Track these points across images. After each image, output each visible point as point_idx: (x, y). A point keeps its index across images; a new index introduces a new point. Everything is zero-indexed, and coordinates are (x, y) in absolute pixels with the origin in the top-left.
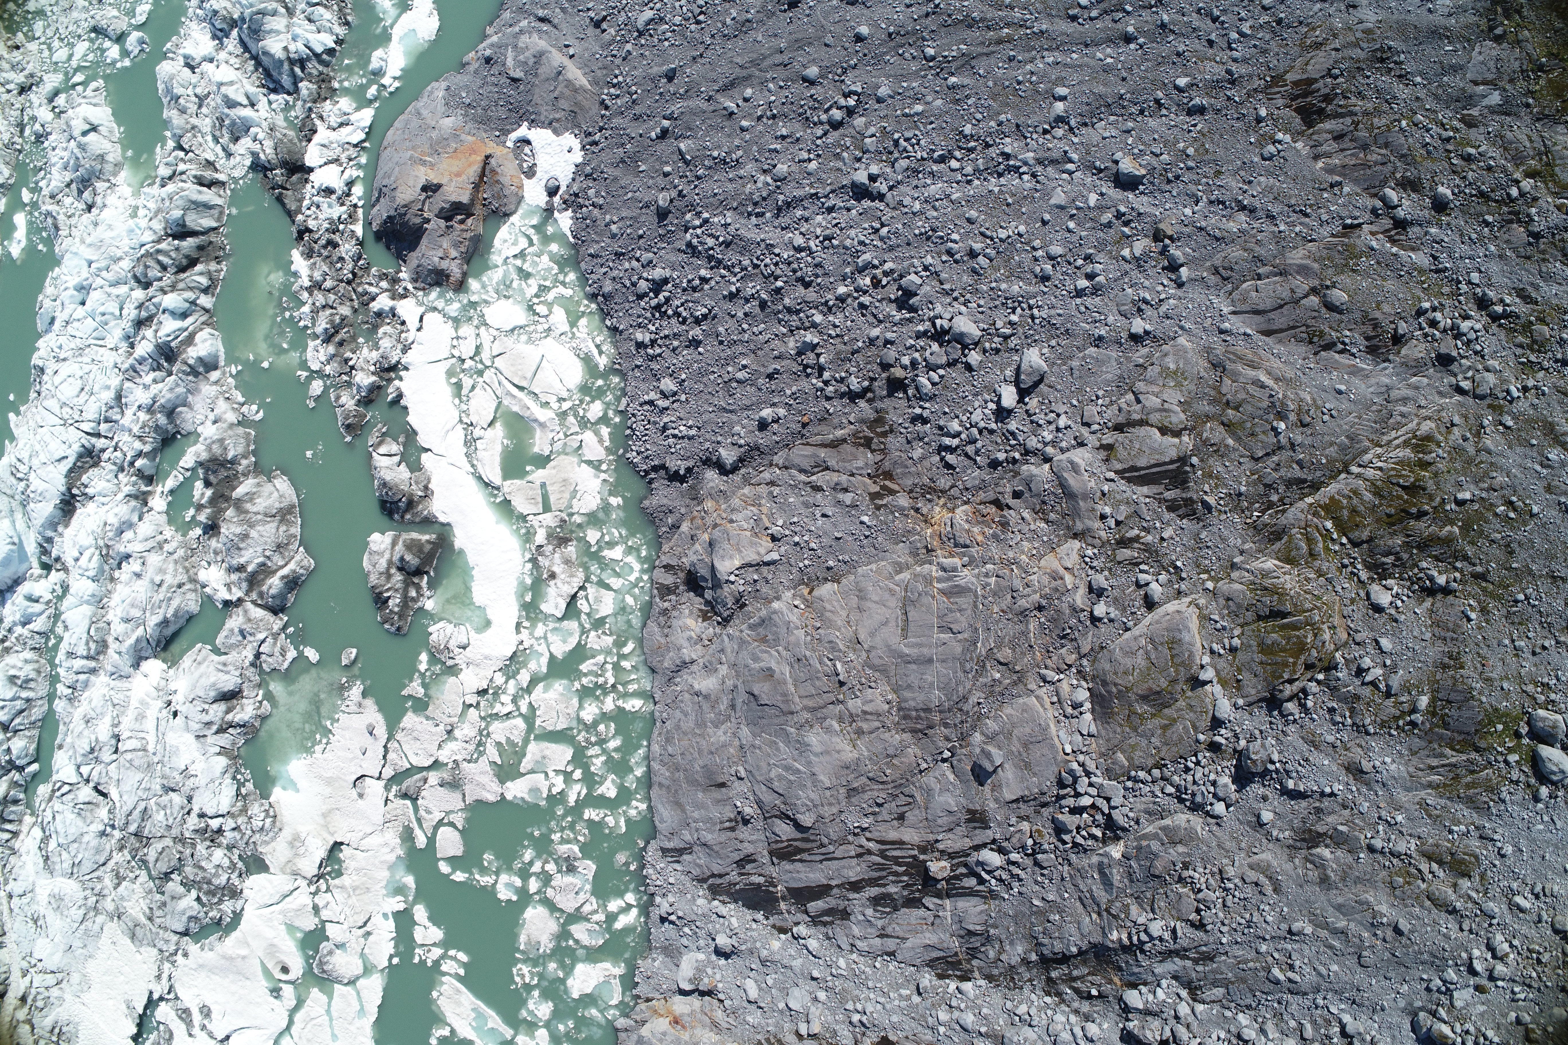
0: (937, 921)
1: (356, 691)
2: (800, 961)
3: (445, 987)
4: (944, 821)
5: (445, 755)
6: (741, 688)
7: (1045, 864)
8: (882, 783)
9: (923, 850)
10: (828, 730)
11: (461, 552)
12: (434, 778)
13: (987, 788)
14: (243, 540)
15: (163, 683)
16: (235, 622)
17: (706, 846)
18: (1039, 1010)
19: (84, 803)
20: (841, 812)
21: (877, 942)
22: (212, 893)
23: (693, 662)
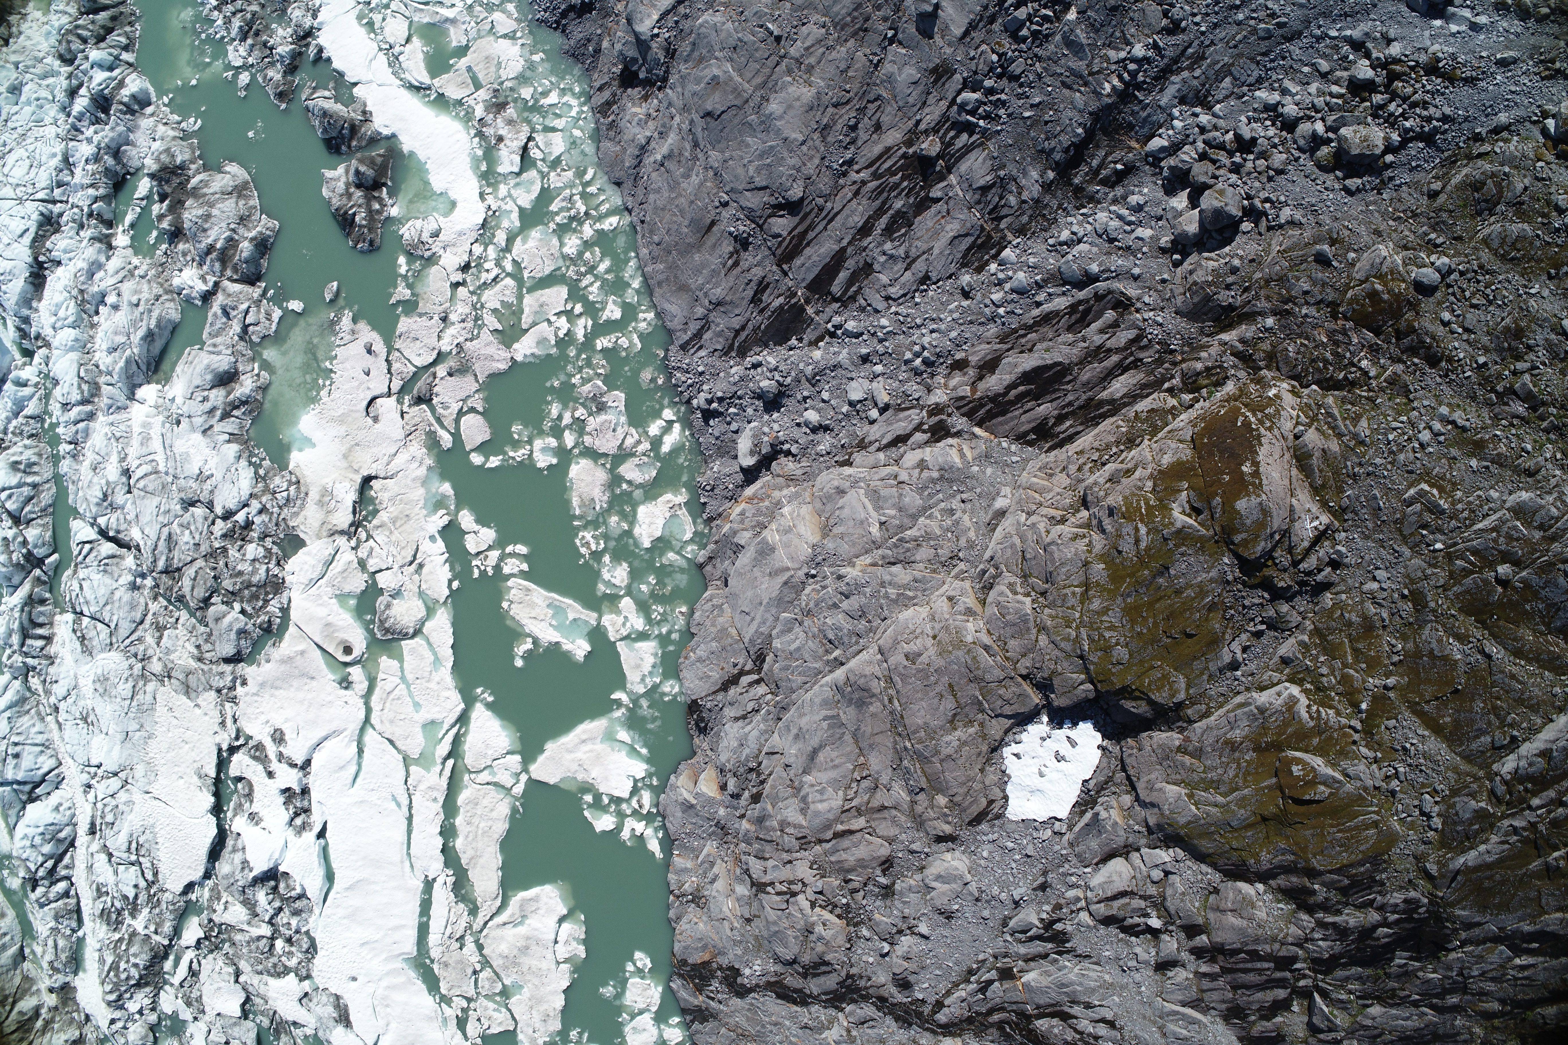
0: (951, 204)
1: (346, 321)
2: (845, 352)
3: (513, 591)
4: (915, 96)
5: (446, 345)
6: (696, 117)
7: (1018, 72)
8: (848, 102)
9: (909, 143)
10: (784, 87)
11: (412, 154)
12: (441, 371)
13: (937, 38)
14: (206, 221)
15: (160, 401)
16: (216, 306)
17: (719, 304)
18: (1080, 224)
19: (108, 557)
20: (823, 159)
21: (908, 274)
22: (254, 597)
23: (649, 140)
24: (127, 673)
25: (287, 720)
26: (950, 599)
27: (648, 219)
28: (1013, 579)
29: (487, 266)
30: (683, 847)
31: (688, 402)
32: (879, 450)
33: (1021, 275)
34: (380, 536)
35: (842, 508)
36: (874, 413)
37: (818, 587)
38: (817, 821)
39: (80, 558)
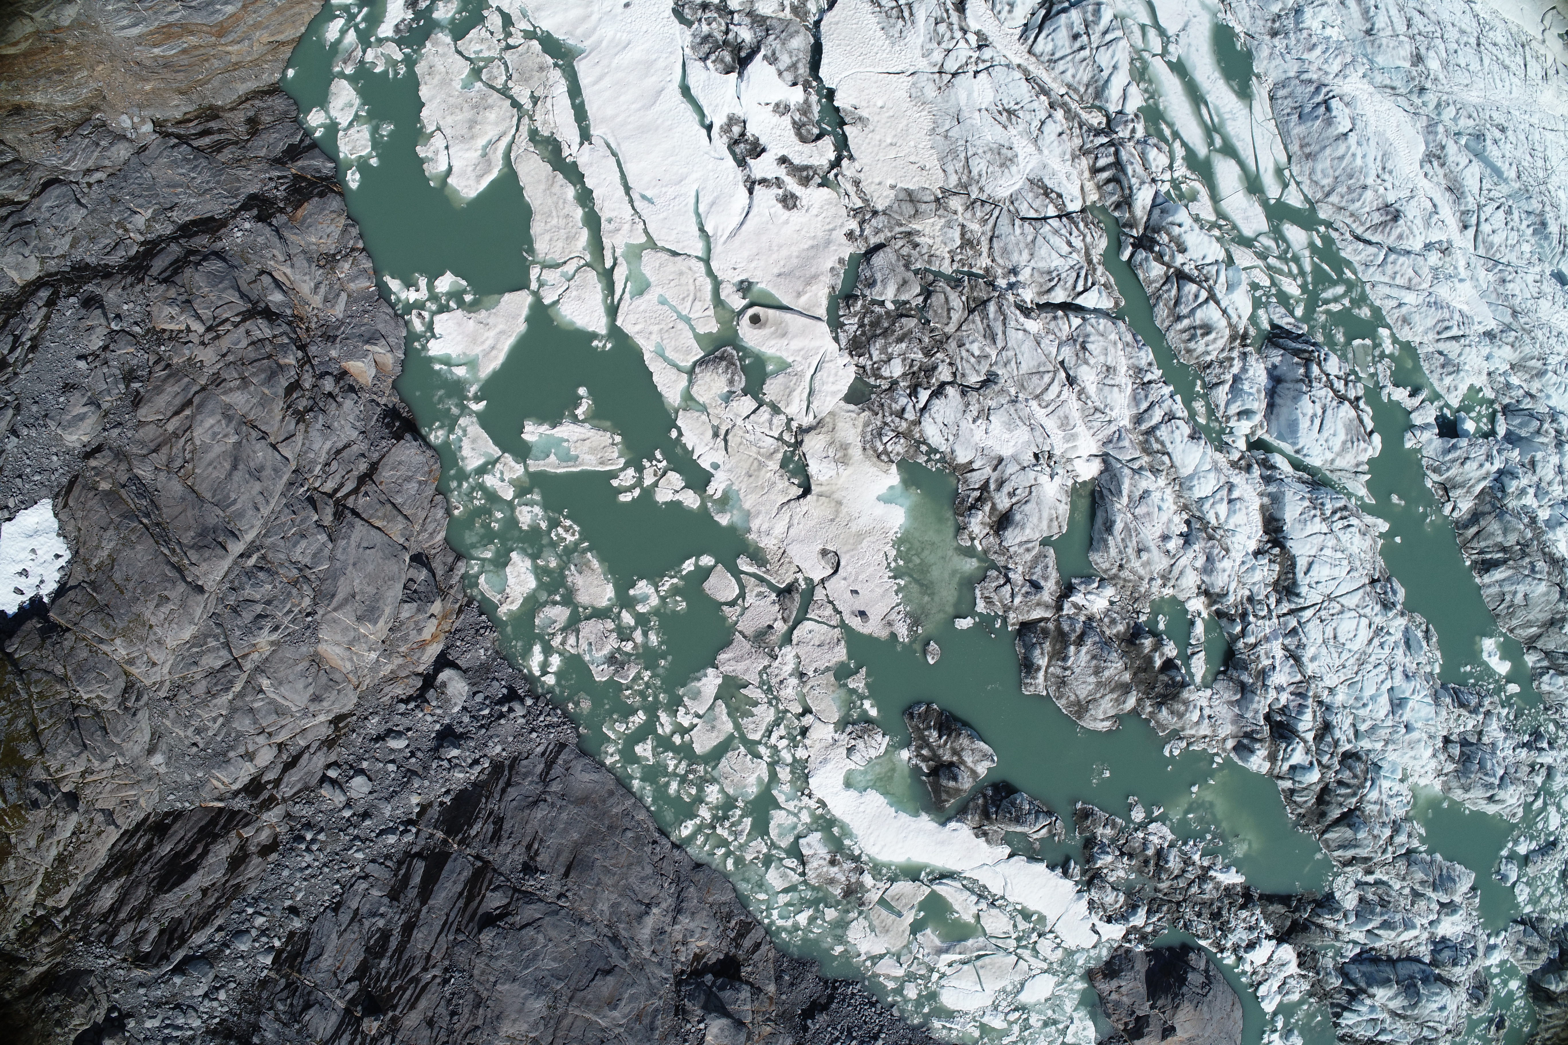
0: (334, 983)
1: (902, 631)
2: (387, 814)
3: (616, 455)
6: (623, 965)
9: (394, 1020)
10: (535, 1026)
11: (916, 814)
12: (780, 627)
14: (1097, 667)
15: (1070, 468)
16: (1050, 587)
17: (535, 803)
18: (213, 1009)
19: (1052, 288)
20: (471, 976)
21: (354, 905)
22: (875, 324)
23: (675, 921)
24: (983, 181)
25: (787, 222)
26: (154, 664)
27: (648, 849)
28: (105, 707)
29: (785, 742)
30: (367, 298)
31: (537, 698)
32: (308, 747)
33: (243, 947)
34: (769, 443)
35: (306, 687)
36: (332, 773)
37: (296, 610)
38: (210, 405)
39: (1083, 274)
